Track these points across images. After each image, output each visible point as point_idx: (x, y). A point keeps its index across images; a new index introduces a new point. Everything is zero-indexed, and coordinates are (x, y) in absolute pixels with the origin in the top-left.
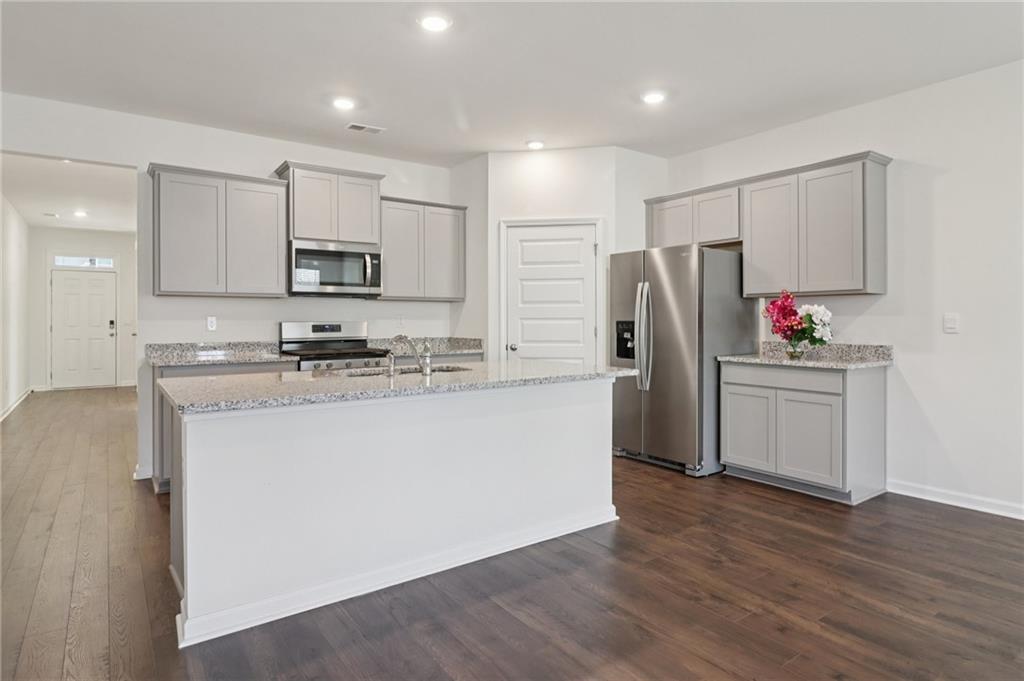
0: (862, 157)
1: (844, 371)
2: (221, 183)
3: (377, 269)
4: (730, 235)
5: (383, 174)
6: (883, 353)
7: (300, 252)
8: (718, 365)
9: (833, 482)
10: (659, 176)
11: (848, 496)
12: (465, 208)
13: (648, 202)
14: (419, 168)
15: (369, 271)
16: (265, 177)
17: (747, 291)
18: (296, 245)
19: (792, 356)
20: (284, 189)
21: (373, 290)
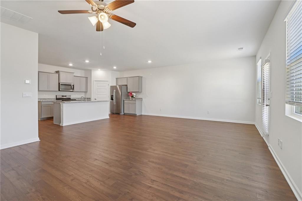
0: (139, 76)
1: (135, 101)
2: (48, 74)
3: (73, 87)
4: (126, 84)
5: (74, 72)
6: (142, 99)
7: (61, 84)
8: (124, 101)
9: (135, 113)
10: (118, 75)
11: (136, 114)
12: (87, 78)
13: (116, 78)
14: (79, 71)
15: (72, 87)
16: (53, 72)
17: (128, 91)
18: (60, 83)
19: (132, 99)
20: (58, 75)
21: (73, 90)
